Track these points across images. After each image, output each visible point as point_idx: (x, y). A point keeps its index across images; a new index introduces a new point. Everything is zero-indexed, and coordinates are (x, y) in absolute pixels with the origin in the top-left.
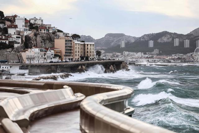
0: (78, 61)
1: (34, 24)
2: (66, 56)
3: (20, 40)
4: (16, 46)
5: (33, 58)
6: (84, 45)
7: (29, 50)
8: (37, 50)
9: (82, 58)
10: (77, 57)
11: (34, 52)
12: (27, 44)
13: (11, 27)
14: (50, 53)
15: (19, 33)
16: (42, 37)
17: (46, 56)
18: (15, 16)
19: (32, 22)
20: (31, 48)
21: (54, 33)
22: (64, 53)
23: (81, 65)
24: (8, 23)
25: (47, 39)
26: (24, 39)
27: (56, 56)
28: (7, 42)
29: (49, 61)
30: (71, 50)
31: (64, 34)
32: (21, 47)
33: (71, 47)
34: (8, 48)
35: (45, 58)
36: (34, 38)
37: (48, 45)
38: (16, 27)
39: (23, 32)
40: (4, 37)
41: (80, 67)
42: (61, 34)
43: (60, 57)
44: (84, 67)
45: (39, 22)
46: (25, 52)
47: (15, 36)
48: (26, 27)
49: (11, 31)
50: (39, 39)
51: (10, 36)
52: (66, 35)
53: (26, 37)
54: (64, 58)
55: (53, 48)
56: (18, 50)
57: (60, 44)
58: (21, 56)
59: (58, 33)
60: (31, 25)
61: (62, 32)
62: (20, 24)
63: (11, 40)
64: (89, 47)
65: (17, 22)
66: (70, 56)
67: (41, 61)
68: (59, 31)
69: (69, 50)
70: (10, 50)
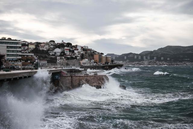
0: (104, 64)
1: (85, 49)
2: (99, 62)
3: (79, 56)
4: (78, 58)
5: (85, 63)
6: (107, 57)
7: (84, 60)
8: (87, 60)
9: (106, 63)
10: (104, 63)
11: (86, 60)
12: (82, 57)
13: (76, 50)
14: (93, 61)
15: (79, 52)
16: (88, 54)
17: (91, 62)
18: (77, 45)
19: (84, 48)
20: (84, 59)
21: (93, 52)
22: (98, 61)
23: (106, 66)
24: (74, 48)
25: (91, 55)
26: (81, 55)
27: (95, 62)
28: (74, 57)
29: (92, 64)
30: (101, 60)
31: (98, 53)
32: (80, 58)
33: (101, 58)
34: (75, 59)
35: (90, 63)
36: (85, 54)
37: (91, 57)
38: (78, 50)
39: (80, 52)
40: (73, 54)
41: (105, 67)
42: (96, 53)
43: (97, 63)
44: (107, 67)
45: (86, 48)
46: (82, 60)
47: (77, 54)
48: (81, 49)
49: (76, 52)
50: (87, 55)
51: (75, 54)
52: (99, 53)
53: (82, 54)
54: (98, 63)
55: (93, 59)
56: (79, 60)
57: (96, 57)
58: (80, 63)
59: (95, 52)
60: (84, 49)
61: (96, 52)
62: (79, 49)
63: (76, 55)
64: (109, 58)
65: (78, 48)
66: (101, 62)
67: (89, 65)
68: (95, 51)
69: (100, 60)
70: (75, 60)
